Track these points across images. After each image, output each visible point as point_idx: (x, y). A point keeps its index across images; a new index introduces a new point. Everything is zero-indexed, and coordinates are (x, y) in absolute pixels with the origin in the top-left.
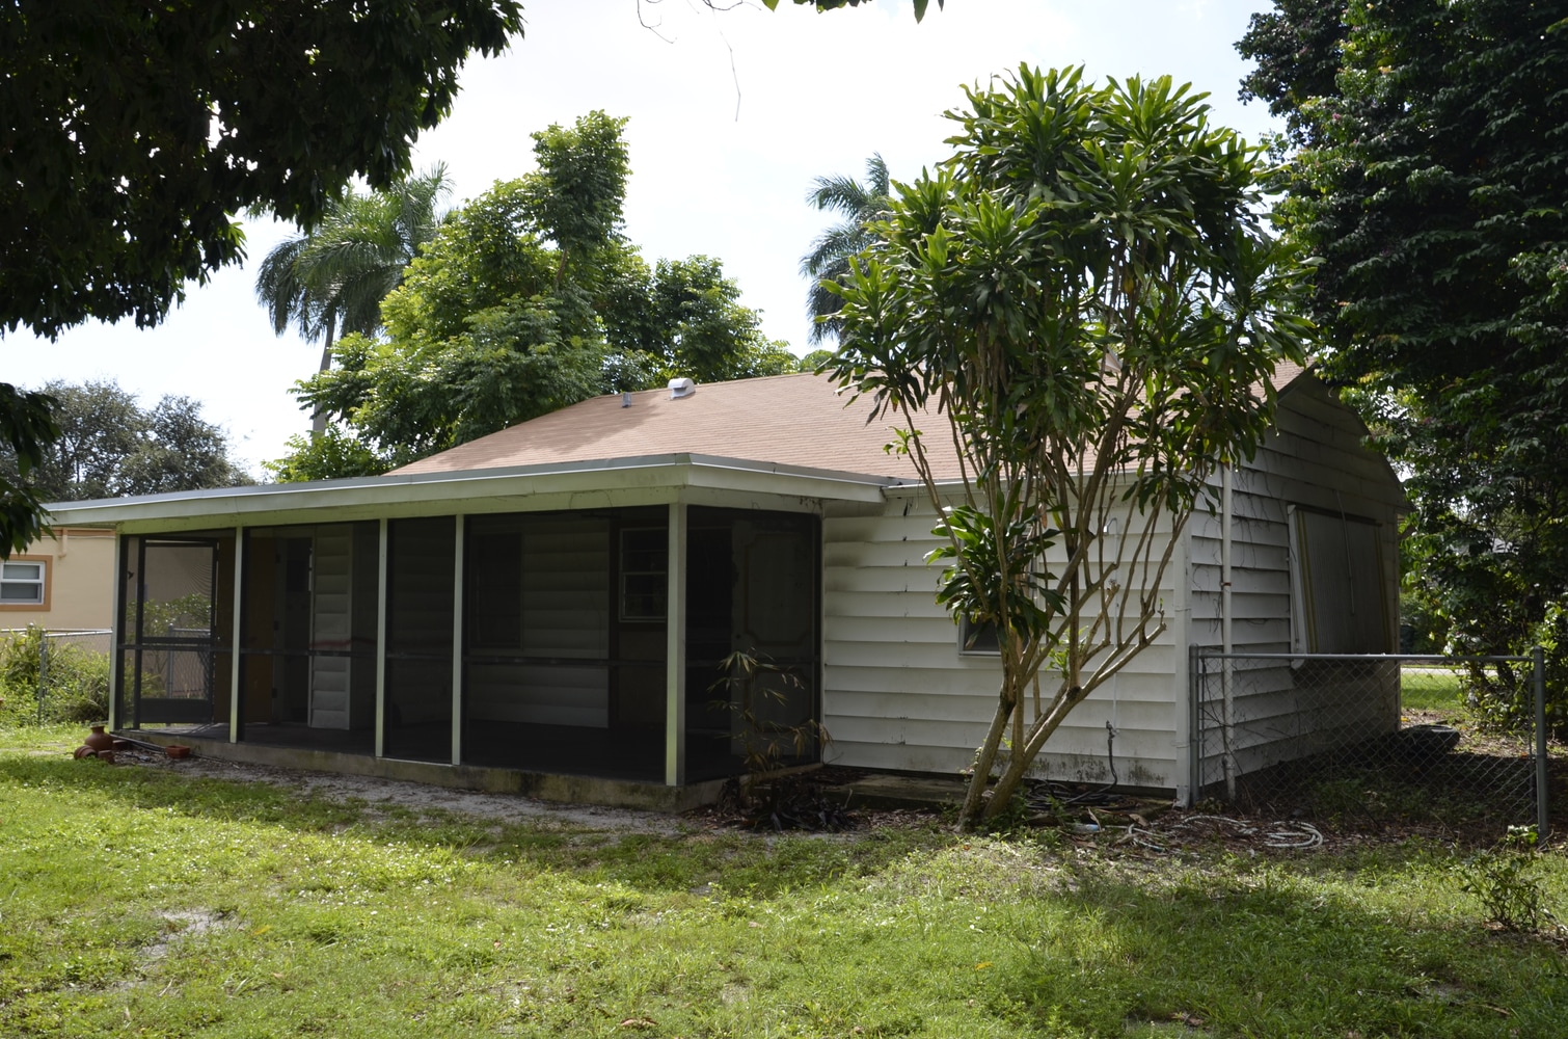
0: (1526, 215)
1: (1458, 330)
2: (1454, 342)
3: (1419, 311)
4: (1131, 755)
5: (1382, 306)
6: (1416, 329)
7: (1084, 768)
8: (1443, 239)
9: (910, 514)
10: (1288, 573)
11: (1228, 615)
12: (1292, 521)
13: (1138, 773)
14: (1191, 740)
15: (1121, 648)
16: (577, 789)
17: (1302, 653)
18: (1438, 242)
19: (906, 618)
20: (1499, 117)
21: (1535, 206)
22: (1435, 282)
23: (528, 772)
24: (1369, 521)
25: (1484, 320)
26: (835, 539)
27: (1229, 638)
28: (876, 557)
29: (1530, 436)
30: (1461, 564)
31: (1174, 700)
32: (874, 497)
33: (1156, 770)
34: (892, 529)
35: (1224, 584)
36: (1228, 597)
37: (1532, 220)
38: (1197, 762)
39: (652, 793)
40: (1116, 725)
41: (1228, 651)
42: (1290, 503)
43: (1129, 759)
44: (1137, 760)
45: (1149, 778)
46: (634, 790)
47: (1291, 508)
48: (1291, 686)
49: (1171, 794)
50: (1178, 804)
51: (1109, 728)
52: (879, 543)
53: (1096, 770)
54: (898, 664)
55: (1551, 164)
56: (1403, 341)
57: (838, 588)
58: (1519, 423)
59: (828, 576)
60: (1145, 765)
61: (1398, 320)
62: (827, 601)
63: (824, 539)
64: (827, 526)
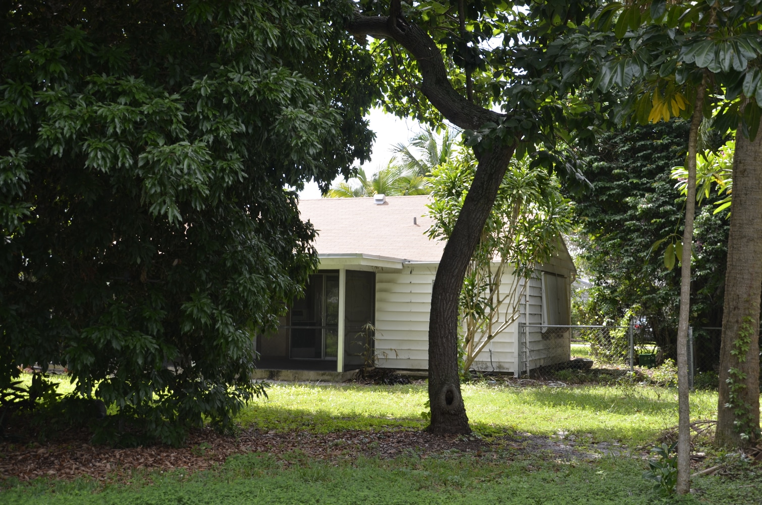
0: (630, 181)
1: (607, 217)
2: (606, 221)
3: (594, 209)
4: (497, 360)
5: (583, 207)
6: (594, 216)
7: (480, 366)
8: (603, 186)
9: (413, 273)
10: (541, 297)
11: (528, 312)
12: (543, 278)
13: (500, 367)
14: (519, 355)
15: (506, 322)
16: (297, 375)
17: (546, 325)
18: (601, 187)
19: (410, 312)
20: (622, 147)
21: (632, 178)
22: (600, 200)
23: (272, 370)
24: (562, 276)
25: (615, 214)
26: (381, 282)
27: (528, 321)
28: (398, 289)
29: (630, 256)
30: (607, 296)
31: (513, 341)
32: (400, 267)
33: (506, 366)
34: (405, 278)
35: (526, 301)
36: (528, 306)
37: (631, 183)
38: (521, 363)
39: (331, 375)
40: (492, 350)
41: (528, 324)
42: (543, 271)
43: (496, 362)
44: (499, 362)
45: (504, 368)
46: (323, 375)
47: (543, 273)
48: (541, 339)
49: (512, 374)
50: (515, 377)
51: (490, 351)
52: (399, 284)
53: (484, 366)
54: (408, 329)
55: (637, 165)
56: (590, 220)
57: (381, 300)
58: (626, 251)
59: (378, 295)
60: (502, 364)
61: (587, 212)
62: (377, 305)
63: (376, 281)
64: (378, 276)
